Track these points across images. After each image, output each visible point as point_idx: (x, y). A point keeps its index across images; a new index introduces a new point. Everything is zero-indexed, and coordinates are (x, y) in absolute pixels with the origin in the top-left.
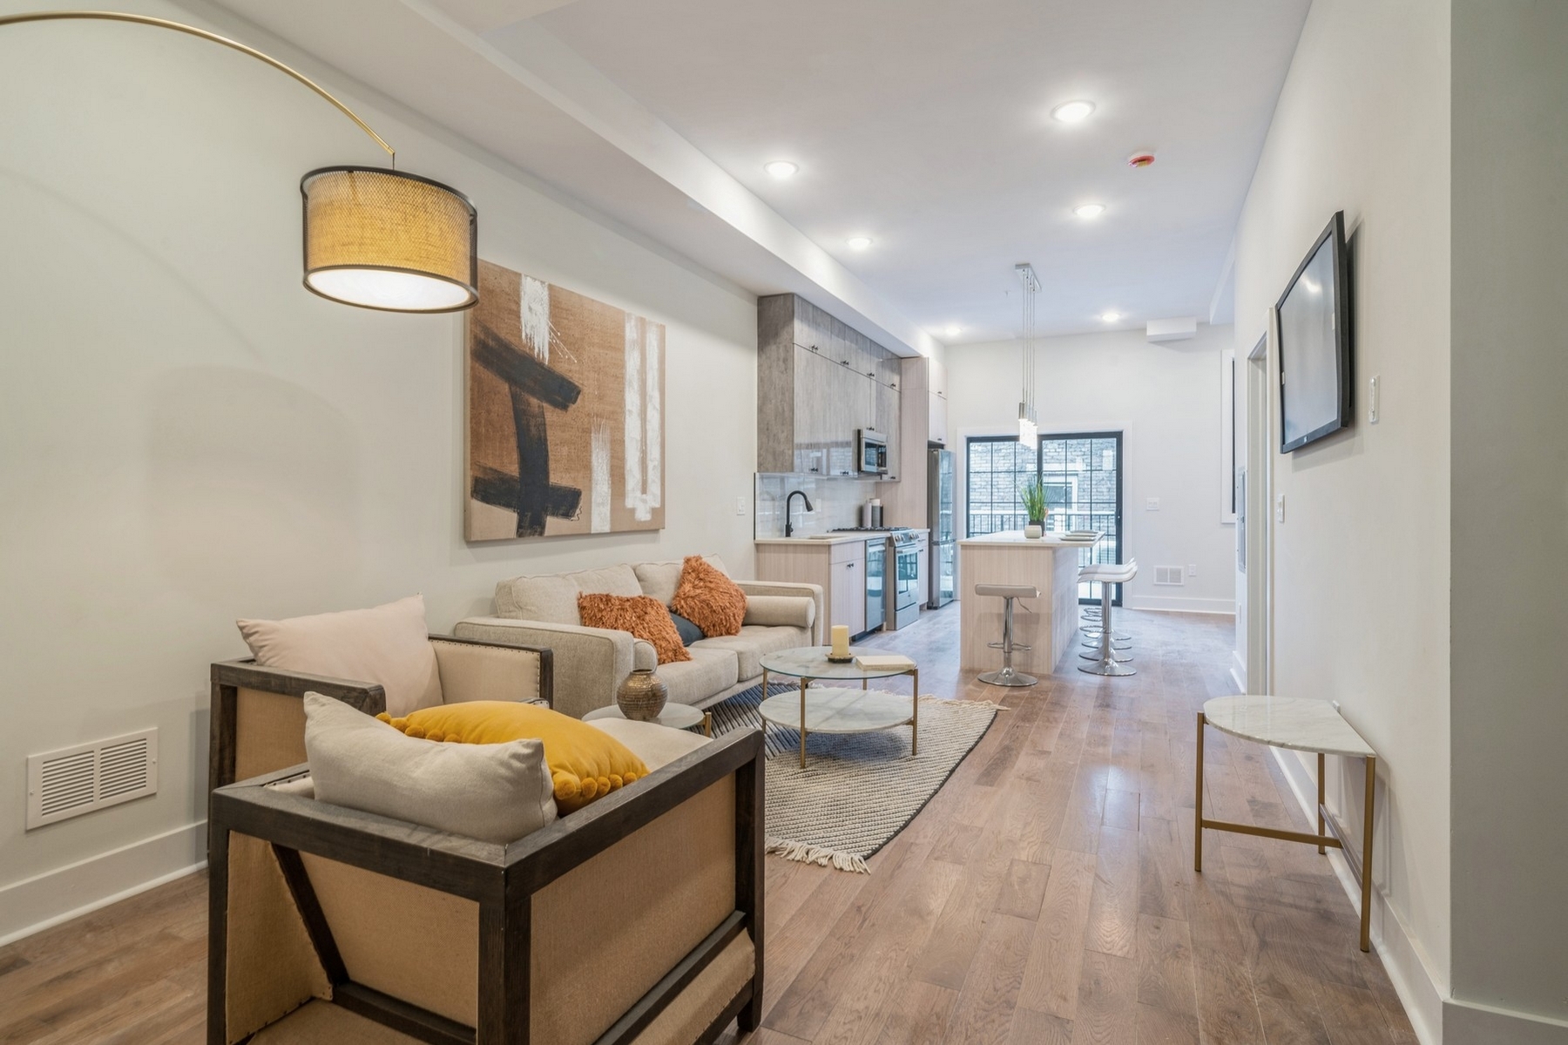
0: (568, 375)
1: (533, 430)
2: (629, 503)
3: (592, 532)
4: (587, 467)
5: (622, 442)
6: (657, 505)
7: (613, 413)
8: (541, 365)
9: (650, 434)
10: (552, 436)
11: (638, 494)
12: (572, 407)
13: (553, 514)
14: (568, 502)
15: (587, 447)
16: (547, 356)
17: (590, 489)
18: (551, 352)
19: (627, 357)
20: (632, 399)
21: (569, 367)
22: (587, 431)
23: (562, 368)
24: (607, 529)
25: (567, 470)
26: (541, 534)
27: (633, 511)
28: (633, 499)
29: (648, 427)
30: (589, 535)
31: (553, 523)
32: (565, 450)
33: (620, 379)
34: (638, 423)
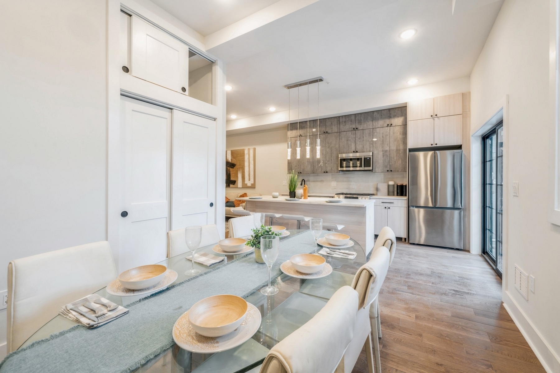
0: (234, 163)
1: (228, 172)
2: (246, 183)
3: (238, 187)
4: (237, 177)
5: (244, 172)
6: (253, 183)
7: (242, 167)
8: (230, 162)
9: (251, 170)
10: (231, 173)
11: (248, 181)
12: (235, 168)
13: (231, 184)
14: (234, 182)
15: (237, 174)
16: (230, 161)
17: (238, 180)
18: (231, 160)
19: (245, 157)
20: (246, 164)
21: (234, 162)
22: (237, 171)
23: (233, 162)
24: (241, 187)
25: (234, 177)
26: (230, 187)
27: (247, 184)
28: (247, 181)
29: (250, 168)
30: (238, 188)
31: (231, 185)
32: (233, 175)
33: (244, 161)
34: (248, 168)
